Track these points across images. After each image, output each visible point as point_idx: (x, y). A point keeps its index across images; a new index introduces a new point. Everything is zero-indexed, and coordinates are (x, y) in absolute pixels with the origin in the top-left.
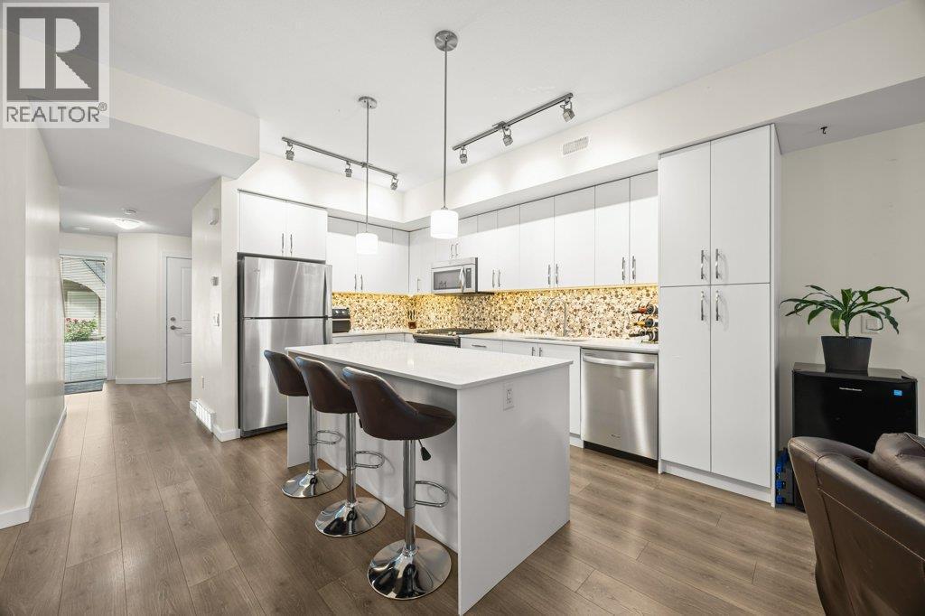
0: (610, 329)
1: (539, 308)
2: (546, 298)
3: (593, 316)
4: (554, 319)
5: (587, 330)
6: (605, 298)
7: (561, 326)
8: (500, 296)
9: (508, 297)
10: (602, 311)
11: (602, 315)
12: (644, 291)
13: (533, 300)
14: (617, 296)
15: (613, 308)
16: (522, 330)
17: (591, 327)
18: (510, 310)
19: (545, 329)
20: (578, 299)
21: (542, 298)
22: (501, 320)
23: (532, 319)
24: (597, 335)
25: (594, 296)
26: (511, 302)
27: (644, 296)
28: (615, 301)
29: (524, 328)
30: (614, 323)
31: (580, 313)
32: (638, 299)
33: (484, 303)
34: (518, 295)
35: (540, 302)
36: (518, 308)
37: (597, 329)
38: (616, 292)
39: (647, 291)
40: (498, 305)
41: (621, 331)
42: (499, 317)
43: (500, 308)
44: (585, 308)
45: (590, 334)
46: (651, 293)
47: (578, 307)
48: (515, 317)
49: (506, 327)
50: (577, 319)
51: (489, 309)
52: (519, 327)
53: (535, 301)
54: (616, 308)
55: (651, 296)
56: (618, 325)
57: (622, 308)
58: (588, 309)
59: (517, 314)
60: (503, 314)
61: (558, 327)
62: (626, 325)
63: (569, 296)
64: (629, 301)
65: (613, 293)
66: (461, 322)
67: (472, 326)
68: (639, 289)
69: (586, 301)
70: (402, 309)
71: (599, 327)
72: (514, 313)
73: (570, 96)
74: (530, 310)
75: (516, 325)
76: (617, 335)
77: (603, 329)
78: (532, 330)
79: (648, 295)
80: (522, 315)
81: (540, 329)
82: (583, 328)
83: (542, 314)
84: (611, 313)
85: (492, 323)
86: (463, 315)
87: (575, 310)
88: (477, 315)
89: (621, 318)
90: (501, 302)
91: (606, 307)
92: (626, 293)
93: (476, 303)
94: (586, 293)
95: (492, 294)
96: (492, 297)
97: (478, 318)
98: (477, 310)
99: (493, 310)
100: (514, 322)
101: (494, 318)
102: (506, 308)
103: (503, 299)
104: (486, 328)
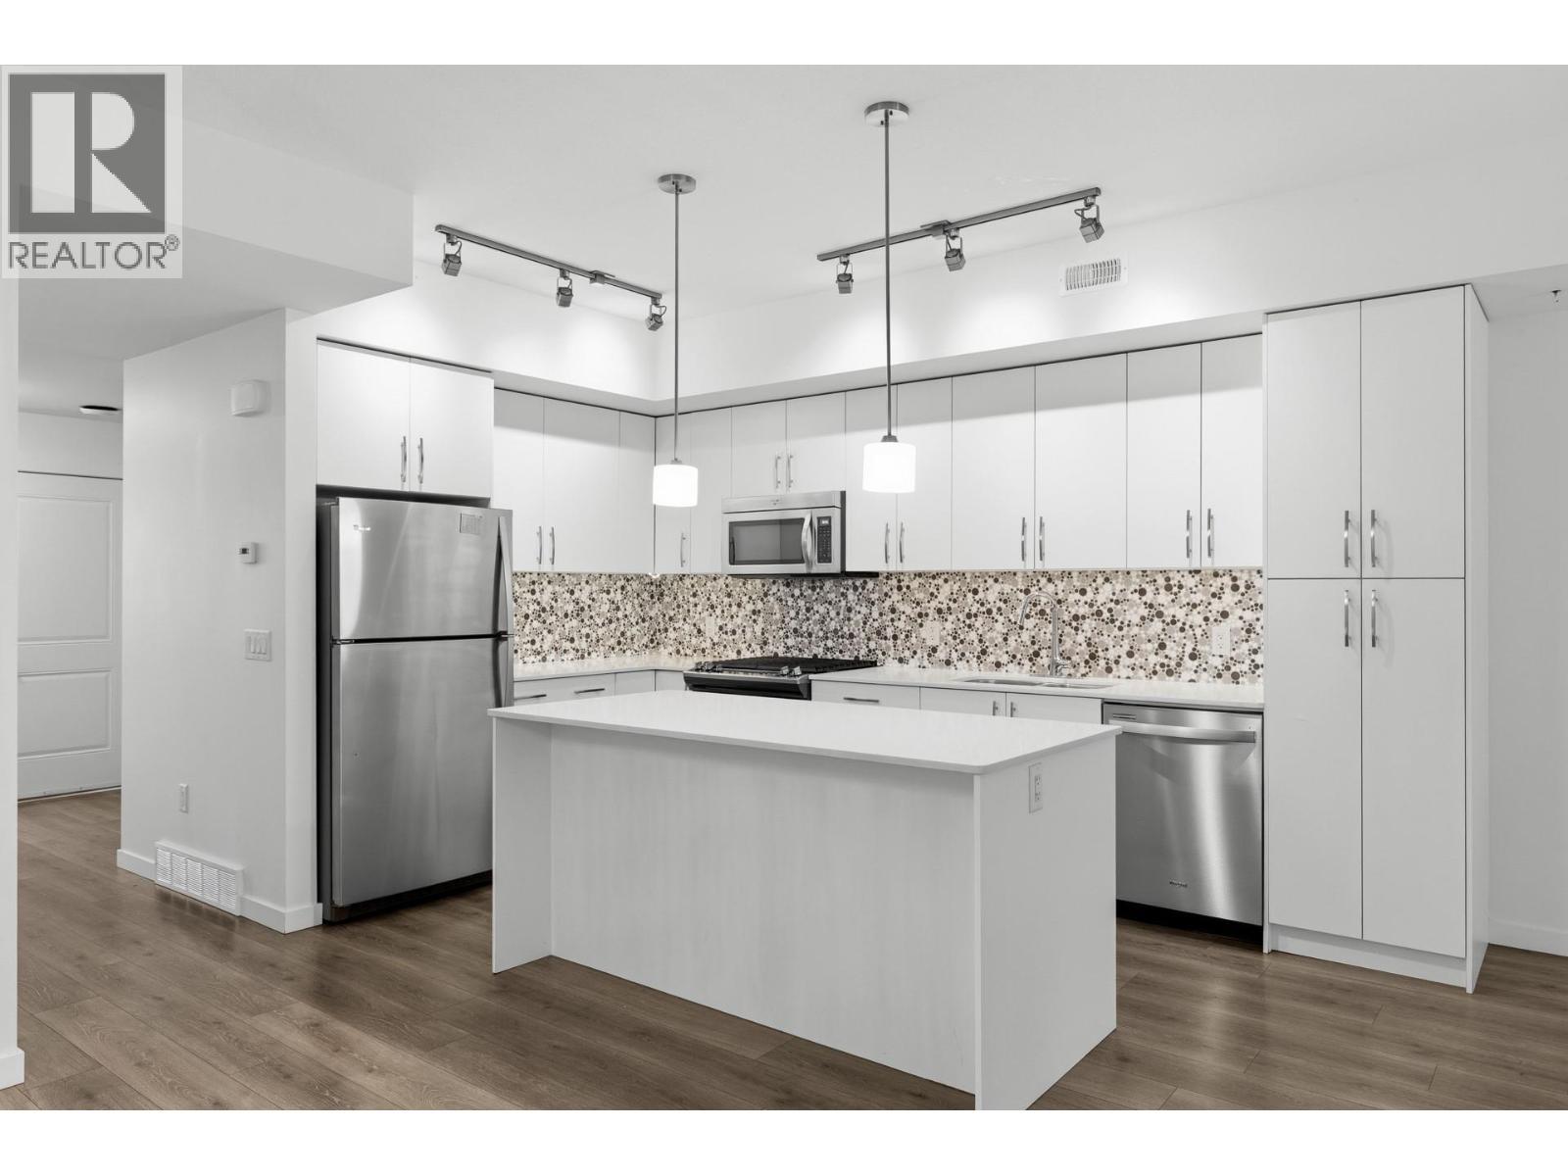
0: (1153, 659)
1: (989, 612)
2: (1007, 588)
3: (1116, 632)
4: (1026, 637)
5: (1102, 663)
6: (1142, 592)
7: (1043, 653)
8: (894, 582)
9: (915, 584)
10: (1136, 620)
11: (1135, 630)
12: (1227, 580)
13: (975, 592)
14: (1168, 588)
15: (1160, 614)
16: (948, 663)
17: (1112, 654)
18: (920, 615)
19: (1004, 659)
20: (1083, 592)
21: (997, 587)
22: (895, 637)
23: (973, 636)
24: (1126, 672)
25: (1119, 587)
26: (920, 596)
27: (1228, 590)
28: (1164, 598)
29: (955, 655)
30: (1162, 646)
31: (1088, 625)
32: (1214, 595)
33: (851, 596)
34: (940, 581)
35: (992, 596)
36: (939, 611)
37: (1125, 661)
38: (1168, 579)
39: (1234, 579)
40: (888, 603)
41: (1179, 665)
42: (889, 632)
43: (893, 611)
44: (1099, 613)
45: (1109, 670)
46: (1241, 583)
47: (1083, 610)
48: (932, 632)
49: (907, 654)
50: (1081, 638)
51: (864, 610)
52: (941, 655)
53: (981, 595)
54: (1168, 613)
55: (1242, 589)
56: (1172, 650)
57: (1180, 614)
58: (1106, 615)
59: (937, 625)
60: (901, 624)
61: (1037, 654)
62: (1189, 650)
63: (1061, 586)
64: (1196, 599)
65: (1161, 581)
66: (790, 642)
67: (820, 652)
68: (1216, 575)
69: (1101, 598)
70: (629, 607)
71: (1130, 654)
72: (928, 623)
73: (1096, 192)
74: (969, 616)
75: (934, 650)
76: (1170, 673)
77: (1138, 660)
78: (974, 662)
79: (1235, 588)
80: (949, 626)
81: (992, 659)
82: (1093, 656)
83: (999, 627)
84: (1157, 626)
85: (872, 645)
86: (793, 624)
87: (1076, 618)
88: (833, 625)
89: (1178, 635)
90: (896, 596)
91: (1145, 612)
92: (1190, 582)
93: (832, 596)
94: (1100, 580)
95: (874, 575)
96: (870, 584)
97: (836, 631)
98: (833, 614)
99: (875, 615)
100: (930, 643)
101: (878, 633)
102: (908, 611)
103: (899, 588)
104: (857, 657)
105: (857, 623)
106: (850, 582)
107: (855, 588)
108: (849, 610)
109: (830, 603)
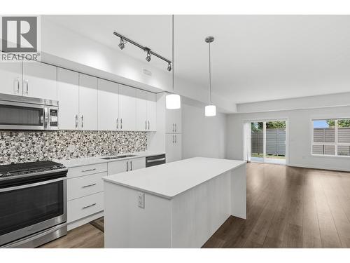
1: (90, 141)
2: (95, 135)
3: (120, 144)
4: (100, 147)
9: (65, 134)
10: (124, 141)
11: (123, 144)
13: (86, 136)
14: (129, 135)
15: (128, 140)
16: (77, 157)
18: (67, 143)
22: (57, 151)
23: (85, 148)
25: (120, 135)
26: (67, 138)
29: (79, 154)
30: (128, 146)
32: (136, 136)
33: (34, 138)
34: (74, 133)
36: (74, 142)
39: (139, 133)
40: (53, 140)
41: (131, 150)
42: (54, 150)
43: (56, 143)
48: (72, 148)
51: (42, 143)
52: (75, 155)
53: (88, 137)
57: (131, 140)
58: (118, 141)
59: (73, 146)
60: (59, 147)
62: (132, 147)
63: (109, 134)
64: (133, 137)
69: (117, 137)
71: (122, 149)
72: (70, 146)
74: (84, 143)
75: (72, 153)
78: (86, 156)
80: (77, 146)
84: (127, 142)
85: (46, 155)
88: (24, 150)
89: (131, 144)
90: (56, 138)
92: (132, 133)
94: (117, 133)
96: (45, 134)
97: (26, 152)
98: (24, 145)
99: (47, 144)
100: (71, 152)
101: (49, 150)
102: (62, 142)
103: (58, 135)
104: (38, 161)
105: (38, 148)
106: (34, 133)
107: (37, 136)
108: (34, 143)
109: (22, 141)
